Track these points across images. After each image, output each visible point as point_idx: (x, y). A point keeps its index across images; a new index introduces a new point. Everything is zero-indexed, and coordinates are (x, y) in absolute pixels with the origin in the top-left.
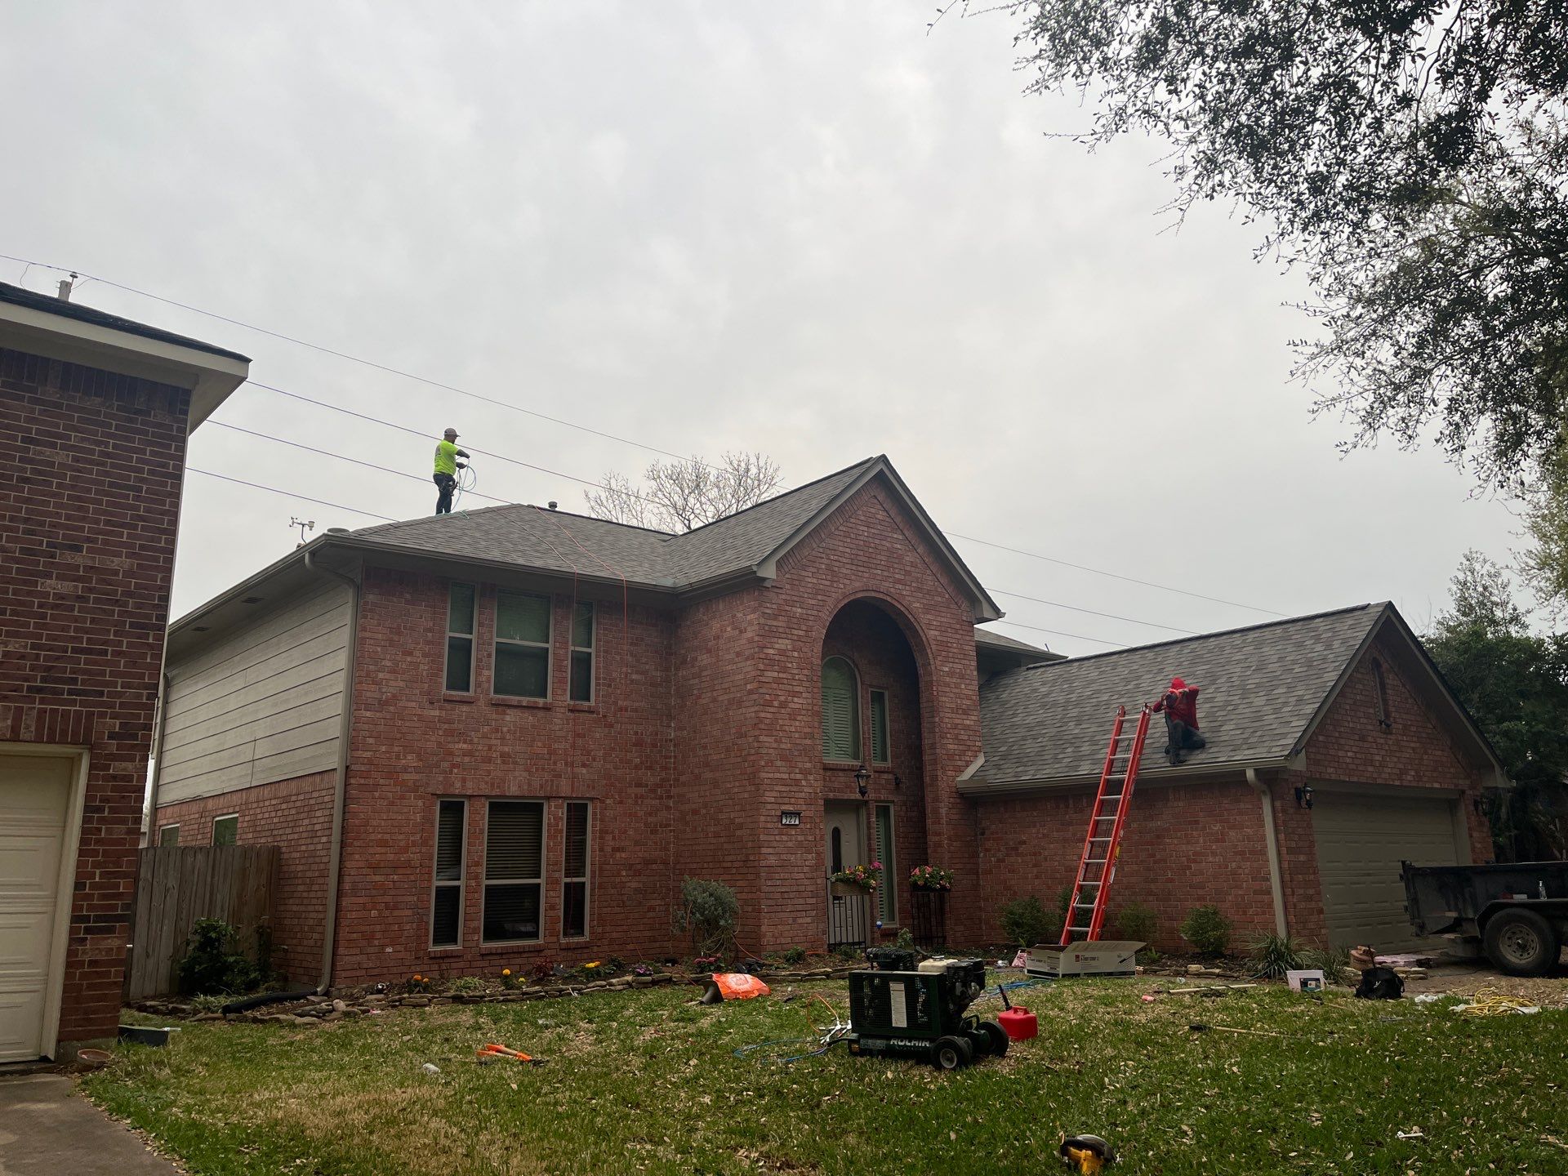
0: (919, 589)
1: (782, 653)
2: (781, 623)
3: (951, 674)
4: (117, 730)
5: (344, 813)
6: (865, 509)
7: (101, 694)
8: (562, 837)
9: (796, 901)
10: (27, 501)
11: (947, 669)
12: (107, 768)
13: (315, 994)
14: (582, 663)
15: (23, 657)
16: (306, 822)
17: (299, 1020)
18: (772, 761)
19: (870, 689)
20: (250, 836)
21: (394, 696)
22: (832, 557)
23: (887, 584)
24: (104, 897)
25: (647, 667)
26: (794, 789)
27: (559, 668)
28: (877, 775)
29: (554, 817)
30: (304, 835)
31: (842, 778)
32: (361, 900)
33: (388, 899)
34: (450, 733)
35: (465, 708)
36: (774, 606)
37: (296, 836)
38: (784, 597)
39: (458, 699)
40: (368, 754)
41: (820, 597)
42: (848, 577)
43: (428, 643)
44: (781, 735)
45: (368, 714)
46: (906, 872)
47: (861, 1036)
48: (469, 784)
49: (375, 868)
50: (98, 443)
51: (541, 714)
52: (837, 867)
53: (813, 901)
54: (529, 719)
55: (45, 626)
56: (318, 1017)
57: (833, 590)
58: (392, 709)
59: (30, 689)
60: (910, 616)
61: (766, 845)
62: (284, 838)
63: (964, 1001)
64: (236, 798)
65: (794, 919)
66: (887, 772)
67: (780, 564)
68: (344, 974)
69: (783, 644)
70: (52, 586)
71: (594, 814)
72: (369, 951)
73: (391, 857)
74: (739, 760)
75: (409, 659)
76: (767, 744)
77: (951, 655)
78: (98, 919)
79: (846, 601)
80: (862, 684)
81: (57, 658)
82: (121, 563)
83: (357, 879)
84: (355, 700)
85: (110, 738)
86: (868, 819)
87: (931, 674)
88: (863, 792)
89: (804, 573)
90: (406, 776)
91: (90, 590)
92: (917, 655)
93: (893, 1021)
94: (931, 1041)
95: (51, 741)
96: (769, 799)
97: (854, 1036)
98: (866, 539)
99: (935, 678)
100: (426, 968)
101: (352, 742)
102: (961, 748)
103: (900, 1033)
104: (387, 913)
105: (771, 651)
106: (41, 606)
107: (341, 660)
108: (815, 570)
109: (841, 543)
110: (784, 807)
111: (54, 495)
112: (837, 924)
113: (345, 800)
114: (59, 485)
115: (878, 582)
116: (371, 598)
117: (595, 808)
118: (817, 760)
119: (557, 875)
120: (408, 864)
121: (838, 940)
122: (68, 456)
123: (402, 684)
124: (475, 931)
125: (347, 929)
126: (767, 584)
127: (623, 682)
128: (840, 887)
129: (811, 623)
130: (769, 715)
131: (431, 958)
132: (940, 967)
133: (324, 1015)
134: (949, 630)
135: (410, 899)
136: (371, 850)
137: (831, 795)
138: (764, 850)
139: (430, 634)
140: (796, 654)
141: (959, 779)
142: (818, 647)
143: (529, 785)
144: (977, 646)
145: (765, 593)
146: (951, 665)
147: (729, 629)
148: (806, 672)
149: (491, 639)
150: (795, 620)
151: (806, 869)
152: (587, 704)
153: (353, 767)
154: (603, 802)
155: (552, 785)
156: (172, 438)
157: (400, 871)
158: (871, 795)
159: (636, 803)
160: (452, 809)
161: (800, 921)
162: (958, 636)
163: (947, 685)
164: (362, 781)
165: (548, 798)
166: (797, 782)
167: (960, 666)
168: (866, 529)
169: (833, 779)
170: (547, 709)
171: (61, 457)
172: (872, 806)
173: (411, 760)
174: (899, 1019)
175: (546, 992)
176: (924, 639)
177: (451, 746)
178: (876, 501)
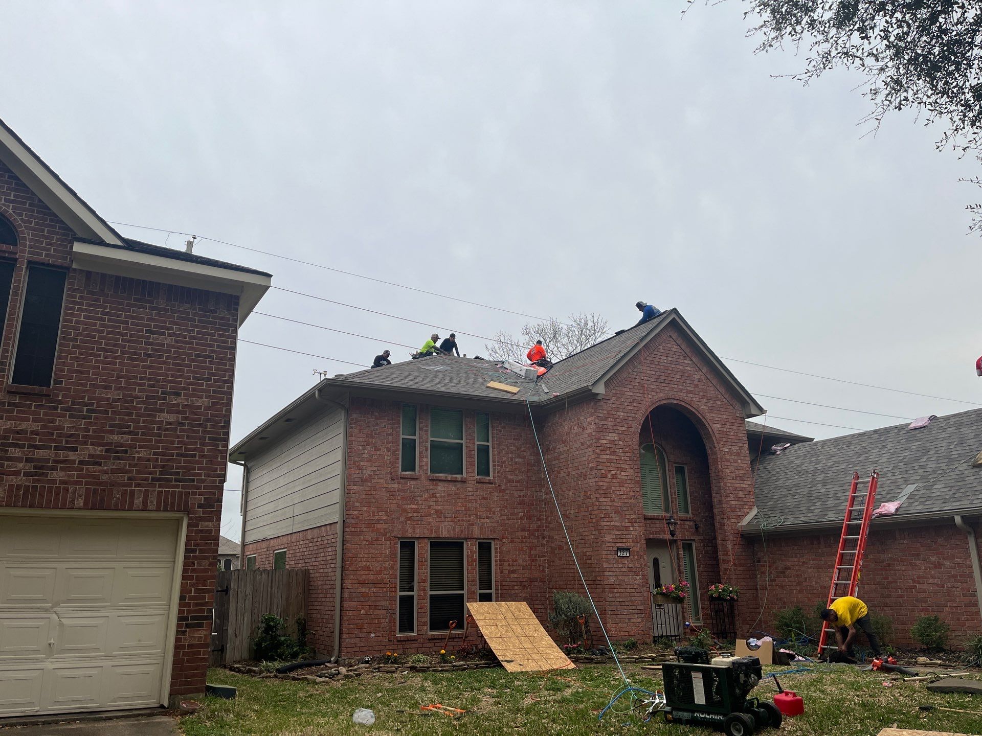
0: (704, 397)
1: (612, 442)
2: (610, 422)
3: (730, 453)
4: (202, 502)
5: (343, 549)
6: (664, 344)
7: (193, 481)
8: (476, 564)
9: (630, 607)
10: (149, 367)
11: (727, 450)
12: (197, 525)
13: (330, 662)
14: (483, 452)
15: (148, 460)
16: (322, 555)
17: (318, 680)
18: (609, 514)
19: (674, 465)
20: (293, 562)
21: (370, 476)
22: (643, 378)
23: (682, 394)
24: (197, 605)
25: (525, 453)
26: (625, 532)
27: (470, 456)
28: (682, 522)
29: (470, 550)
30: (322, 563)
31: (658, 524)
32: (355, 604)
33: (370, 603)
34: (404, 498)
35: (413, 482)
36: (605, 412)
37: (317, 563)
38: (611, 405)
39: (409, 477)
40: (356, 513)
41: (636, 405)
42: (654, 390)
43: (389, 442)
44: (614, 496)
45: (355, 488)
46: (705, 589)
47: (673, 709)
48: (418, 531)
49: (363, 584)
50: (189, 331)
51: (459, 485)
52: (658, 584)
53: (642, 607)
54: (453, 488)
55: (160, 441)
56: (330, 678)
57: (645, 399)
58: (369, 484)
59: (153, 479)
60: (699, 415)
61: (608, 569)
62: (311, 564)
63: (747, 687)
64: (285, 540)
65: (629, 619)
66: (689, 520)
67: (607, 384)
68: (346, 650)
69: (612, 436)
70: (165, 417)
71: (496, 549)
72: (360, 636)
73: (372, 577)
74: (587, 513)
75: (378, 453)
76: (605, 503)
77: (729, 440)
78: (194, 618)
79: (654, 406)
80: (669, 461)
81: (168, 460)
82: (203, 402)
83: (352, 590)
84: (348, 480)
85: (198, 507)
86: (678, 552)
87: (716, 454)
88: (673, 534)
89: (625, 389)
90: (379, 526)
91: (186, 418)
92: (705, 441)
93: (696, 700)
94: (724, 715)
95: (165, 510)
96: (608, 540)
97: (668, 709)
98: (666, 365)
99: (719, 457)
100: (396, 647)
101: (347, 506)
102: (740, 503)
103: (700, 708)
104: (371, 612)
105: (604, 441)
106: (158, 429)
107: (339, 455)
108: (630, 387)
109: (648, 369)
110: (618, 545)
111: (164, 363)
112: (659, 622)
113: (343, 541)
114: (167, 357)
115: (675, 393)
116: (354, 416)
117: (496, 545)
118: (639, 513)
119: (474, 588)
120: (382, 581)
121: (660, 633)
122: (172, 339)
123: (375, 469)
124: (425, 624)
125: (347, 622)
126: (600, 397)
127: (510, 463)
128: (659, 598)
129: (630, 422)
130: (605, 484)
131: (398, 641)
132: (727, 663)
133: (333, 677)
134: (727, 423)
135: (384, 603)
136: (359, 573)
137: (651, 536)
138: (607, 574)
139: (390, 437)
140: (621, 443)
141: (740, 524)
142: (636, 438)
143: (454, 530)
144: (747, 434)
145: (598, 403)
146: (730, 447)
147: (576, 428)
148: (628, 455)
149: (427, 439)
150: (618, 420)
151: (636, 586)
152: (487, 478)
153: (347, 521)
154: (501, 541)
155: (468, 531)
156: (229, 326)
157: (378, 586)
158: (679, 536)
159: (522, 542)
160: (408, 546)
161: (633, 620)
162: (734, 427)
163: (728, 461)
164: (353, 530)
165: (466, 539)
166: (627, 528)
167: (737, 448)
168: (665, 358)
169: (652, 525)
170: (463, 481)
171: (168, 340)
172: (680, 543)
173: (382, 516)
174: (700, 698)
175: (468, 665)
176: (710, 430)
177: (405, 506)
178: (671, 339)
